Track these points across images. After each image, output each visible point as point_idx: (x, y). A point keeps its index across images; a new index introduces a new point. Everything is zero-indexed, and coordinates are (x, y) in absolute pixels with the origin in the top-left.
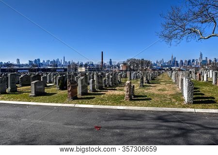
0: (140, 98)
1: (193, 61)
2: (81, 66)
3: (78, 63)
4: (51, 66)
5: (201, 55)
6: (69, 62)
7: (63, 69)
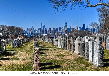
0: (47, 66)
1: (60, 28)
5: (66, 24)
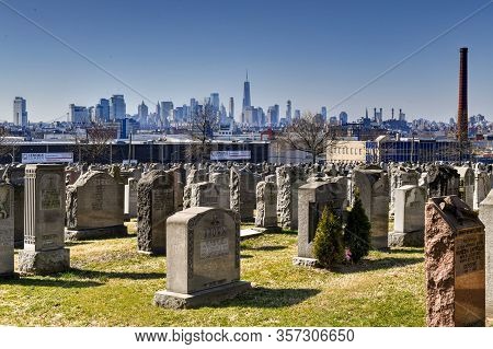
2: (340, 130)
3: (320, 118)
4: (177, 131)
6: (274, 111)
7: (250, 147)
